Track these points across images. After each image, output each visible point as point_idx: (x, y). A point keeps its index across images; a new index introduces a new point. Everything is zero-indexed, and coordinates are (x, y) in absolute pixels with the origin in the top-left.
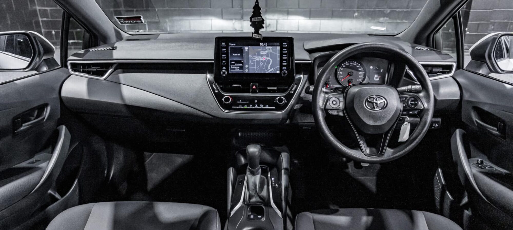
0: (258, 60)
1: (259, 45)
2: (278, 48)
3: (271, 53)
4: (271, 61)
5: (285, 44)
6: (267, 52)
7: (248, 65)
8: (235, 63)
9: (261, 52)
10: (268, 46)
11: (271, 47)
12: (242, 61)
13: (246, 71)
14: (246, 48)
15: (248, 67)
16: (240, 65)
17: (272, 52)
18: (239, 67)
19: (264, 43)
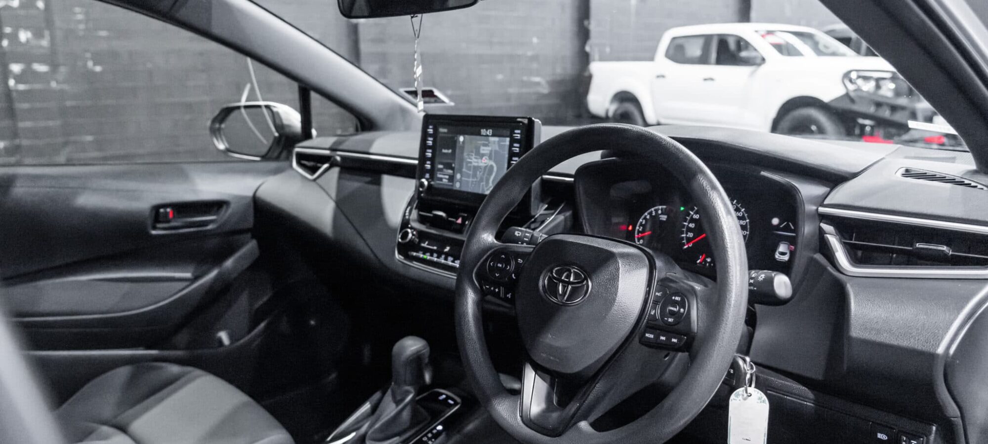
0: (476, 164)
1: (479, 134)
2: (507, 140)
3: (496, 152)
4: (495, 169)
5: (518, 134)
6: (490, 148)
7: (461, 172)
8: (444, 168)
9: (482, 148)
10: (493, 135)
11: (496, 139)
12: (453, 165)
13: (457, 186)
14: (461, 139)
15: (461, 179)
16: (450, 172)
17: (497, 148)
18: (447, 177)
19: (487, 130)
